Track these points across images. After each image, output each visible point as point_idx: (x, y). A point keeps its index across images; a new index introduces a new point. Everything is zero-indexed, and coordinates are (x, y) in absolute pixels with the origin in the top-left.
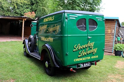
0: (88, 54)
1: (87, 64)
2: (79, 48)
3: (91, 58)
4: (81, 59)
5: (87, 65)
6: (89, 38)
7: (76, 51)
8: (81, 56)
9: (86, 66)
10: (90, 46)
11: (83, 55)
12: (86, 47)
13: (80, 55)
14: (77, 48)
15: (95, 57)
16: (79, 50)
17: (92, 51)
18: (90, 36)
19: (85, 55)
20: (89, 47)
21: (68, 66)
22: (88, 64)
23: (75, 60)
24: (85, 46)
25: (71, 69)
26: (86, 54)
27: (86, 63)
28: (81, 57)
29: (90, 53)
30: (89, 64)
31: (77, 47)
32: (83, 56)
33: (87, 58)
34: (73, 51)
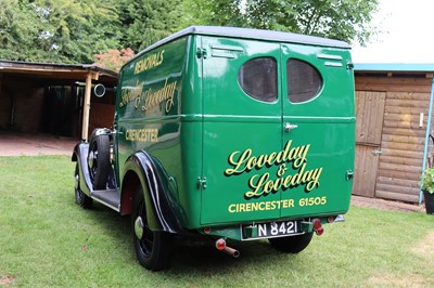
0: (284, 188)
1: (283, 225)
2: (249, 166)
3: (296, 203)
4: (256, 206)
5: (284, 231)
6: (287, 131)
7: (235, 174)
8: (254, 194)
9: (281, 233)
10: (293, 160)
11: (266, 190)
12: (276, 163)
13: (254, 190)
14: (239, 164)
15: (313, 201)
16: (247, 170)
17: (301, 177)
18: (292, 122)
19: (273, 191)
20: (288, 161)
21: (208, 229)
22: (287, 227)
23: (232, 209)
24: (271, 158)
25: (221, 241)
26: (275, 187)
27: (279, 224)
28: (255, 197)
29: (291, 187)
30: (293, 228)
31: (241, 162)
32: (265, 194)
33: (282, 204)
34: (225, 174)
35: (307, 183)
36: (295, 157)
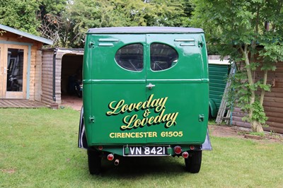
1: (154, 149)
3: (159, 135)
4: (130, 135)
5: (155, 152)
6: (150, 88)
7: (113, 114)
8: (127, 127)
9: (153, 154)
10: (155, 107)
11: (135, 125)
12: (142, 109)
15: (172, 134)
18: (153, 83)
20: (151, 108)
21: (101, 147)
22: (157, 150)
23: (112, 135)
24: (138, 105)
25: (111, 155)
27: (151, 148)
29: (154, 124)
30: (162, 151)
31: (117, 107)
33: (147, 134)
34: (107, 115)
35: (167, 122)
36: (156, 105)
